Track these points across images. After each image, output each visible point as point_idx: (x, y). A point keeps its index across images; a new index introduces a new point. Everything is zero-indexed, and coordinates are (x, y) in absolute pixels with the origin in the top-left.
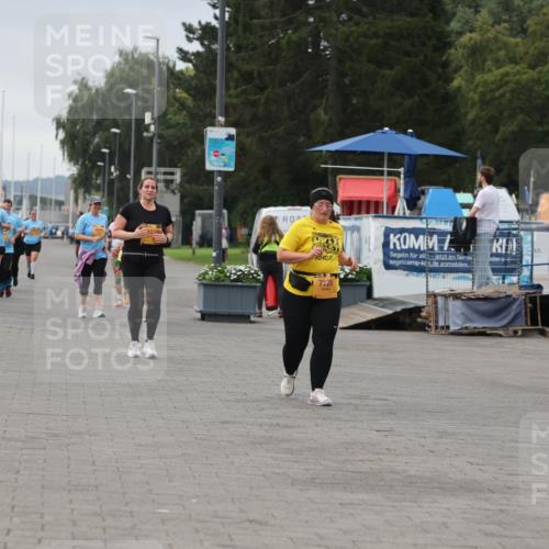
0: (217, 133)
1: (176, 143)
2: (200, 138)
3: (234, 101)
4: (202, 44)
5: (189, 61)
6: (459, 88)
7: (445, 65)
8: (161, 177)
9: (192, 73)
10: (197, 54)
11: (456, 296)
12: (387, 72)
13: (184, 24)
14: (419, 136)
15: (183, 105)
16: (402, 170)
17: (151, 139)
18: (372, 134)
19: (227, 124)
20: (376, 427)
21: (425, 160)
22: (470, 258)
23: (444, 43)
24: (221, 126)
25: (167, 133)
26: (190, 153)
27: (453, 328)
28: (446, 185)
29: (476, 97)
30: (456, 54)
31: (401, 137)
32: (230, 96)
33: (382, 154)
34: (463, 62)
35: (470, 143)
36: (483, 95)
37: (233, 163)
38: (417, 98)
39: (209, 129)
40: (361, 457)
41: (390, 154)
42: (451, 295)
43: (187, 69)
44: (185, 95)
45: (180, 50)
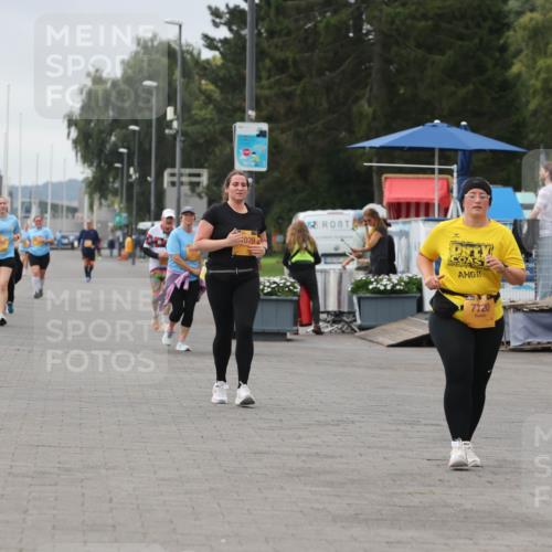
0: (248, 129)
1: (201, 141)
2: (228, 135)
3: (267, 92)
4: (231, 30)
5: (216, 48)
6: (519, 75)
7: (503, 49)
8: (185, 179)
9: (219, 61)
10: (225, 41)
11: (517, 308)
12: (437, 58)
13: (210, 8)
14: (474, 129)
15: (209, 99)
16: (455, 167)
17: (174, 137)
18: (420, 127)
19: (258, 119)
20: (428, 456)
21: (482, 156)
22: (531, 265)
23: (501, 24)
24: (251, 121)
25: (190, 129)
26: (217, 151)
27: (514, 344)
28: (505, 183)
29: (538, 85)
30: (515, 37)
31: (454, 130)
32: (262, 88)
33: (432, 150)
34: (523, 45)
35: (532, 136)
36: (546, 81)
37: (265, 163)
38: (471, 87)
39: (238, 124)
40: (411, 490)
41: (441, 150)
42: (510, 307)
43: (214, 58)
44: (211, 87)
45: (206, 37)
